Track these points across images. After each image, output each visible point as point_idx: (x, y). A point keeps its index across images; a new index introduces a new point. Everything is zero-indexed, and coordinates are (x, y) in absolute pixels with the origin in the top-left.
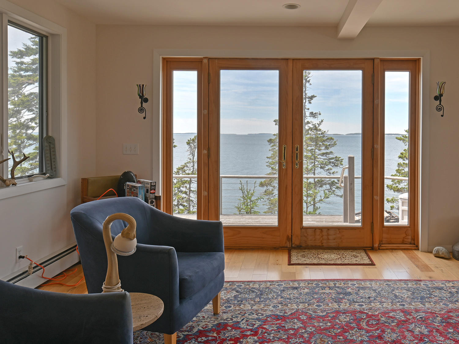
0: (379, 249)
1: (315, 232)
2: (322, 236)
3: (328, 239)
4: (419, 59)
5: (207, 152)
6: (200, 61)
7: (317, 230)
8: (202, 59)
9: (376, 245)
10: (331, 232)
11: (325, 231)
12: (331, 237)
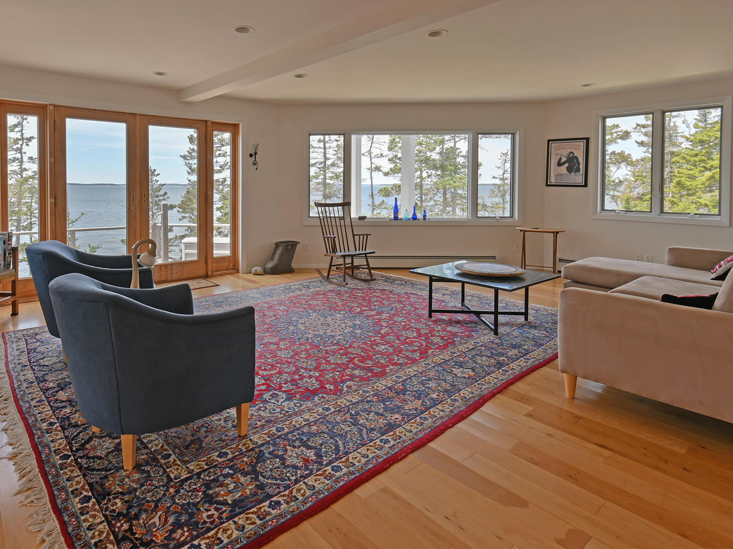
0: (212, 276)
1: (160, 269)
2: (167, 272)
3: (172, 273)
4: (238, 125)
5: (54, 201)
6: (44, 107)
7: (163, 267)
8: (46, 105)
9: (210, 273)
10: (174, 267)
11: (168, 266)
12: (174, 272)
